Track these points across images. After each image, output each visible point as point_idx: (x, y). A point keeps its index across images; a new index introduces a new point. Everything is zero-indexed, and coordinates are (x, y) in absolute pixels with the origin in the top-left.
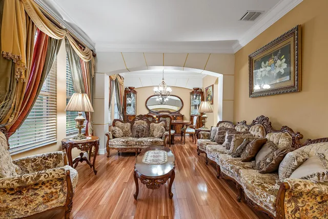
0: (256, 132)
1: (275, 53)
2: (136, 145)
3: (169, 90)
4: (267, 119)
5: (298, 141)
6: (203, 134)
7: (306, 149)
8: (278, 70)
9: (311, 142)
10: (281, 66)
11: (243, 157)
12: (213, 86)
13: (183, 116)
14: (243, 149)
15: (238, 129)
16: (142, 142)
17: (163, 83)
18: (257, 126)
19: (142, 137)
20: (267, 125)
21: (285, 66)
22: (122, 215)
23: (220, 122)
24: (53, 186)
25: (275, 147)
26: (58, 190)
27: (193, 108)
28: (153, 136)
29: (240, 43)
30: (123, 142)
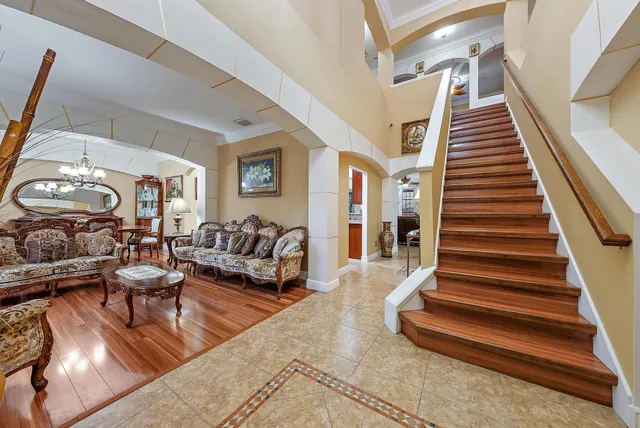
0: (249, 230)
1: (263, 162)
2: (54, 273)
3: (100, 174)
4: (257, 218)
5: (280, 232)
6: (181, 241)
7: (286, 236)
8: (265, 176)
9: (287, 231)
10: (267, 173)
11: (244, 251)
12: (182, 177)
13: (121, 219)
14: (242, 245)
15: (228, 229)
16: (71, 266)
17: (85, 160)
18: (249, 224)
19: (59, 259)
20: (257, 222)
21: (270, 174)
22: (131, 348)
23: (203, 224)
24: (20, 332)
25: (268, 238)
26: (28, 337)
27: (140, 205)
28: (88, 254)
29: (227, 139)
30: (18, 274)
